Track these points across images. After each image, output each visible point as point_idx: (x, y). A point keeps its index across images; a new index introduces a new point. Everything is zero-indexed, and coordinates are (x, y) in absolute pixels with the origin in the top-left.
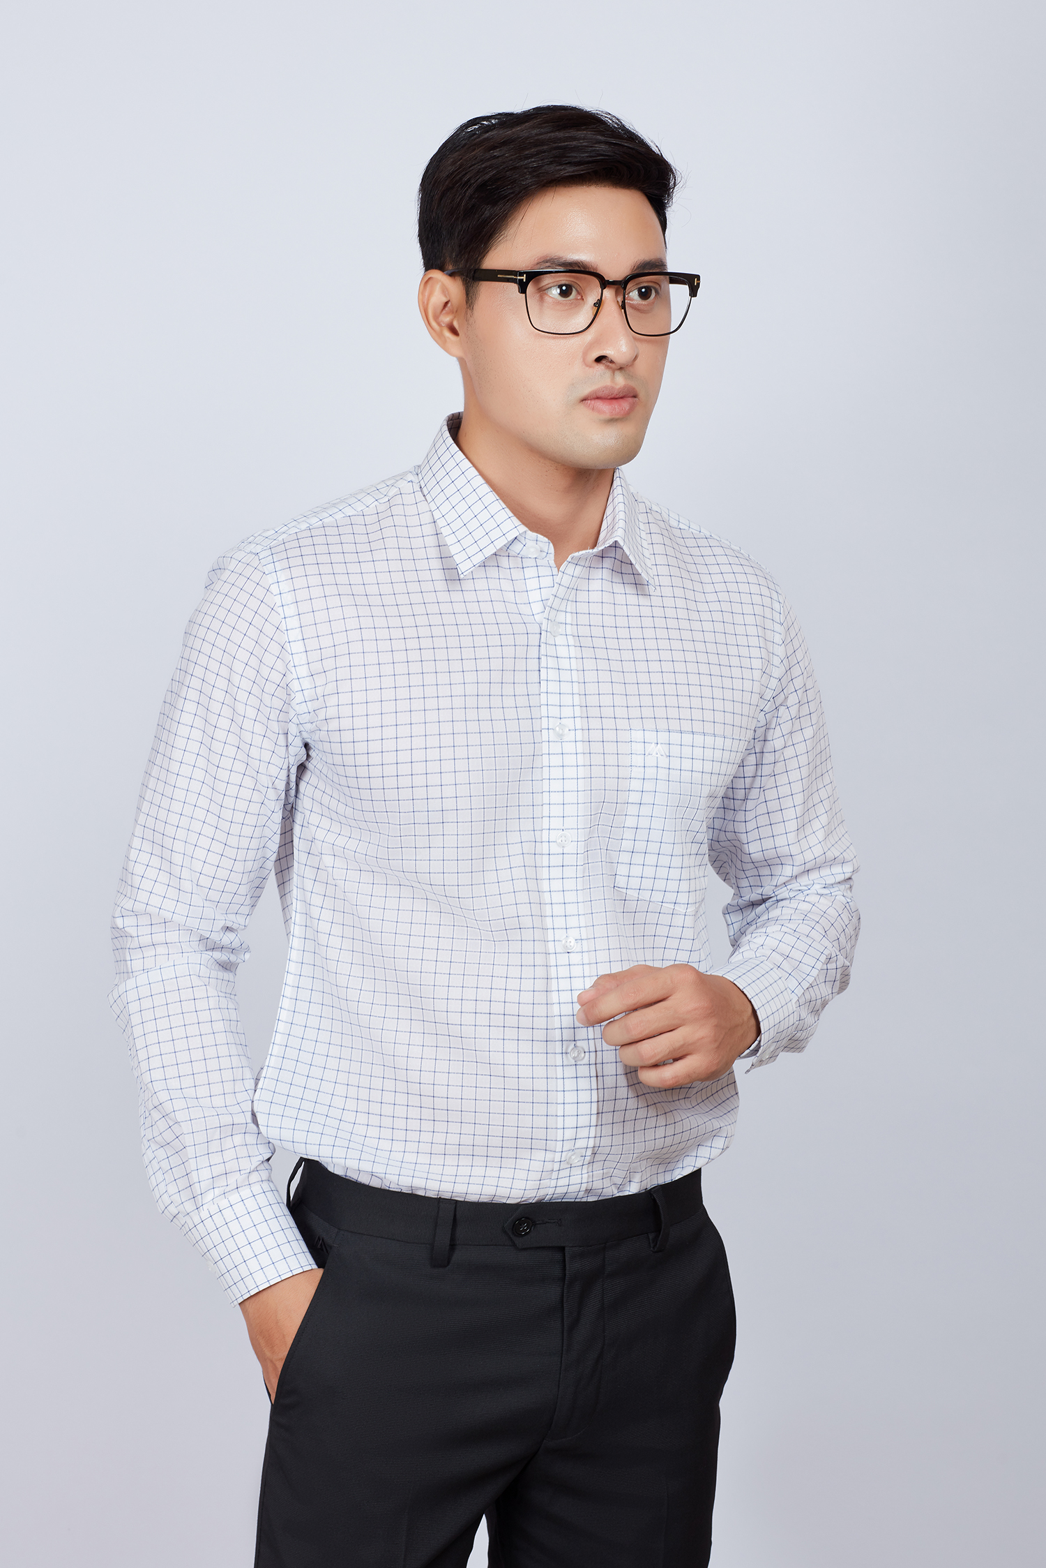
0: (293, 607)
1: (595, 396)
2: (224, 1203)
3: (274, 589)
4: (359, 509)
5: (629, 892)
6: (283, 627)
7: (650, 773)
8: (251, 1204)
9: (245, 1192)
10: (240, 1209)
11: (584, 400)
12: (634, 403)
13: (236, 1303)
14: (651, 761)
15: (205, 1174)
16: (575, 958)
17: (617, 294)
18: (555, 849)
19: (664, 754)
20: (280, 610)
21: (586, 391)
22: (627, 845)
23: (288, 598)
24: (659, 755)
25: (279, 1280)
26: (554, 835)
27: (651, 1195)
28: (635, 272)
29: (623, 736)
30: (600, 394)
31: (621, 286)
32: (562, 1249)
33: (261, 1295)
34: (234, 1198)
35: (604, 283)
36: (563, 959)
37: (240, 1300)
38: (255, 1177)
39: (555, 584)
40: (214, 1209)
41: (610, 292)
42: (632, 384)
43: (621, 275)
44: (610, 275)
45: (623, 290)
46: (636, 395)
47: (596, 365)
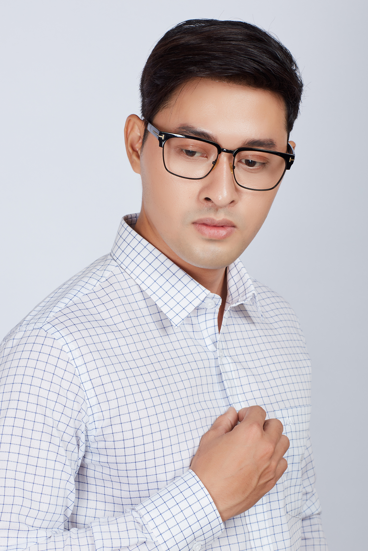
0: (81, 359)
1: (201, 222)
3: (66, 348)
4: (91, 289)
6: (77, 373)
11: (194, 223)
12: (232, 231)
17: (229, 158)
19: (293, 423)
20: (73, 362)
21: (196, 218)
23: (76, 353)
24: (291, 424)
28: (243, 147)
30: (205, 222)
31: (233, 153)
35: (220, 150)
41: (224, 157)
42: (230, 219)
43: (233, 145)
44: (225, 145)
45: (234, 156)
46: (234, 226)
47: (206, 203)
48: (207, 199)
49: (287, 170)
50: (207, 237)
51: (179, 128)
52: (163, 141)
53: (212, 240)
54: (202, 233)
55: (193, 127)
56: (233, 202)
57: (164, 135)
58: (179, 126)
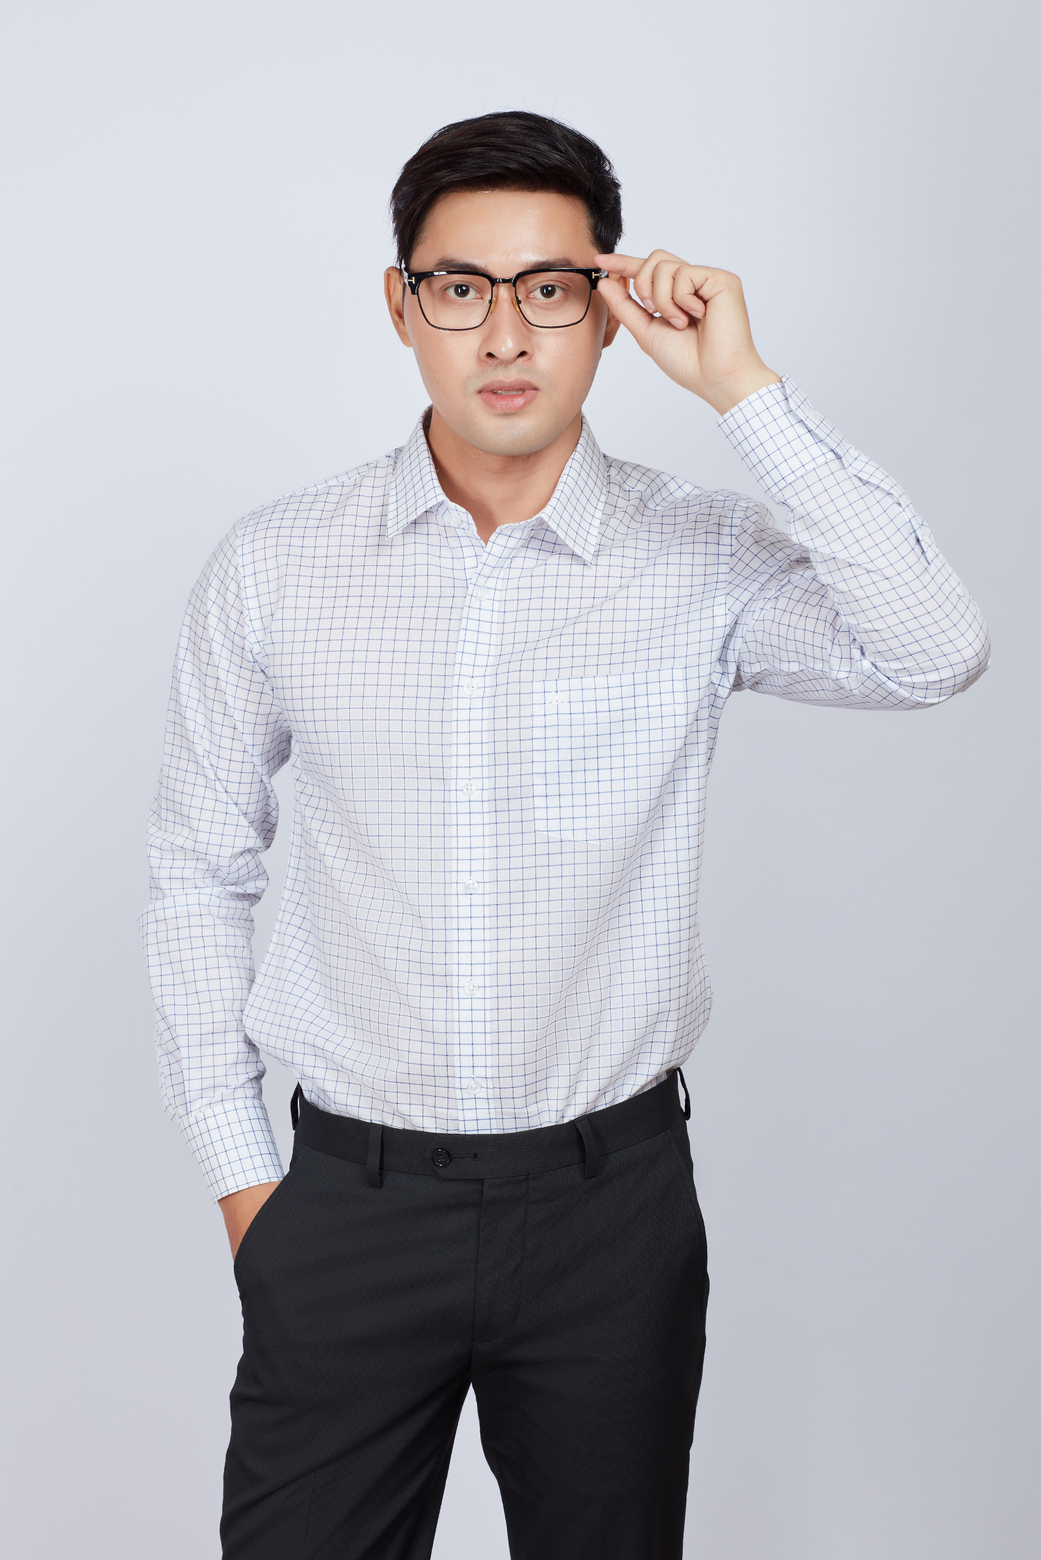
1: (488, 390)
2: (209, 1112)
5: (551, 834)
7: (551, 720)
8: (232, 1116)
9: (229, 1105)
10: (222, 1120)
11: (480, 392)
12: (532, 396)
13: (216, 1199)
14: (551, 709)
15: (195, 1085)
16: (476, 900)
17: (509, 290)
18: (461, 797)
21: (480, 384)
22: (539, 790)
24: (558, 703)
25: (246, 1187)
26: (461, 784)
27: (575, 1125)
28: (523, 271)
29: (526, 688)
30: (492, 388)
31: (513, 282)
32: (481, 1181)
33: (230, 1197)
34: (218, 1109)
35: (493, 282)
36: (464, 900)
37: (220, 1197)
38: (240, 1093)
39: (480, 565)
40: (200, 1117)
41: (504, 292)
42: (527, 378)
43: (511, 274)
44: (499, 274)
45: (514, 285)
46: (536, 389)
47: (489, 360)
48: (490, 355)
49: (592, 291)
50: (499, 411)
51: (437, 265)
52: (416, 284)
53: (507, 415)
54: (493, 407)
55: (453, 260)
56: (523, 354)
57: (414, 278)
58: (437, 263)
